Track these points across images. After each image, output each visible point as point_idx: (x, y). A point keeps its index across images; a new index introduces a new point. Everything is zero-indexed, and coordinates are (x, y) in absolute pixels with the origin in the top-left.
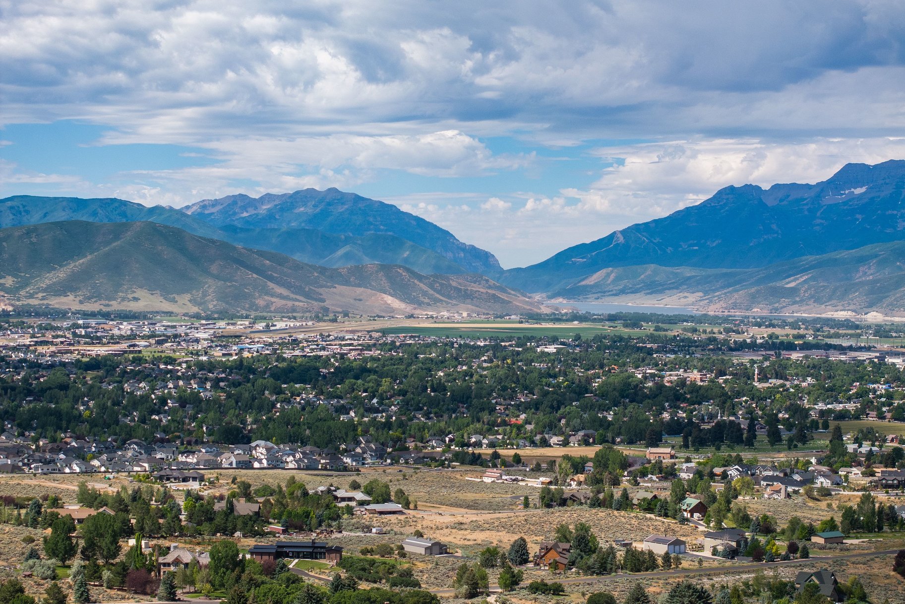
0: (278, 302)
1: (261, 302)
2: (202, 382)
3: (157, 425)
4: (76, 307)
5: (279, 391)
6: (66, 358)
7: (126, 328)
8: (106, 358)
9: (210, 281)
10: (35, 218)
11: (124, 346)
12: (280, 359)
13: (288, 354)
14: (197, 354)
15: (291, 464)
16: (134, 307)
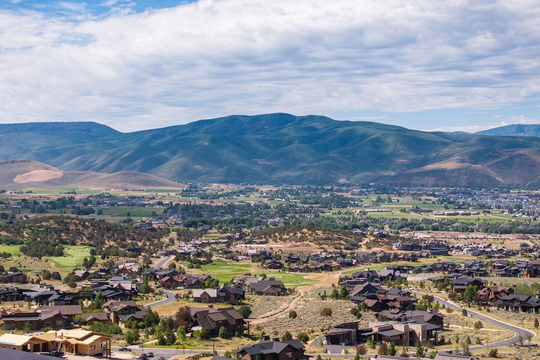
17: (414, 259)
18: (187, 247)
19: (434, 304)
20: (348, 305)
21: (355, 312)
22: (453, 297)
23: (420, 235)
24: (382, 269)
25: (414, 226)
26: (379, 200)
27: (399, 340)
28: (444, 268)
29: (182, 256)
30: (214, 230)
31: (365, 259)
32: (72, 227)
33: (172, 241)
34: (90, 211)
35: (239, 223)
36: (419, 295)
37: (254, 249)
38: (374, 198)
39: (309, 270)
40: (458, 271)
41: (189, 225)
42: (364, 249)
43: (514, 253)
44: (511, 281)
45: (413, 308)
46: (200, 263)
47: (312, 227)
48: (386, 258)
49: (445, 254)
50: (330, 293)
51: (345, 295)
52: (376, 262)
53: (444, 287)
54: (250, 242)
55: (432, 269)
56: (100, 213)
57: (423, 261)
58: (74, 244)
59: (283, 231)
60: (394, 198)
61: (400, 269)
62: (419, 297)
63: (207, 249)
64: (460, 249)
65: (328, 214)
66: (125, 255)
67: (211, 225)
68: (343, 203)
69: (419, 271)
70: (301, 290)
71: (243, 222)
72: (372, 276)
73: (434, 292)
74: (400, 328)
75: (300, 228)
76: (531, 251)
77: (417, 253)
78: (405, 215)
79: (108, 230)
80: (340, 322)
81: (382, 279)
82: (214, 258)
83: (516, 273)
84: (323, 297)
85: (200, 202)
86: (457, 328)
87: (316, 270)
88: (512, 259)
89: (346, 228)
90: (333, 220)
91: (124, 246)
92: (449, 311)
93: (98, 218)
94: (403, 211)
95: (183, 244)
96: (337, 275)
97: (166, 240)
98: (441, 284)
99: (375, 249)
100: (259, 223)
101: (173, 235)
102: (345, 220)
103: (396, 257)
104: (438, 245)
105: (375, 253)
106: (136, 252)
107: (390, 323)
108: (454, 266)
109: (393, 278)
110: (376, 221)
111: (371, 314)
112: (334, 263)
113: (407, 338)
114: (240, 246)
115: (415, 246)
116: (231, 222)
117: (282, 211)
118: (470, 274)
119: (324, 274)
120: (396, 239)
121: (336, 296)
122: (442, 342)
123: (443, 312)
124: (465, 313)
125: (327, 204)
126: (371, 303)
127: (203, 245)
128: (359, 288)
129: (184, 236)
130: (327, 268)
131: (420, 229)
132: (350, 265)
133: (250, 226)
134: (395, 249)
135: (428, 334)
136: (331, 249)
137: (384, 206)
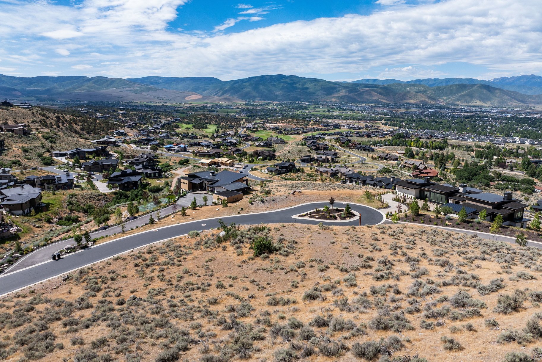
0: (514, 104)
1: (509, 104)
2: (496, 122)
3: (486, 132)
4: (460, 104)
5: (518, 126)
6: (460, 116)
7: (474, 109)
8: (471, 116)
9: (496, 98)
10: (451, 83)
11: (474, 113)
12: (517, 118)
13: (519, 117)
14: (494, 116)
15: (527, 142)
16: (475, 104)
17: (328, 130)
18: (249, 125)
19: (334, 148)
20: (307, 148)
21: (309, 151)
22: (341, 145)
23: (330, 121)
24: (316, 134)
25: (328, 117)
26: (316, 107)
27: (324, 161)
28: (338, 134)
29: (248, 129)
30: (258, 119)
31: (311, 130)
32: (209, 118)
33: (244, 123)
34: (213, 111)
35: (266, 116)
36: (330, 144)
37: (273, 126)
38: (313, 106)
39: (292, 134)
40: (342, 135)
41: (249, 117)
42: (310, 126)
43: (362, 128)
44: (360, 139)
45: (328, 150)
46: (254, 131)
47: (292, 117)
48: (318, 130)
49: (338, 128)
50: (300, 144)
51: (305, 144)
52: (315, 131)
53: (338, 141)
54: (271, 123)
55: (334, 134)
56: (217, 112)
57: (331, 131)
58: (210, 124)
59: (282, 119)
60: (321, 107)
61: (323, 134)
62: (330, 145)
63: (256, 126)
64: (343, 126)
65: (297, 112)
66: (229, 128)
67: (257, 116)
68: (302, 108)
69: (329, 135)
70: (290, 142)
71: (268, 115)
72: (313, 137)
73: (334, 143)
74: (324, 157)
75: (288, 119)
76: (368, 127)
77: (329, 128)
78: (324, 113)
79: (222, 119)
80: (304, 155)
81: (317, 138)
82: (259, 129)
83: (362, 136)
84: (298, 145)
85: (252, 108)
86: (342, 157)
87: (294, 134)
88: (361, 131)
89: (304, 118)
90: (299, 115)
91: (228, 125)
92: (339, 151)
93: (217, 114)
94: (324, 111)
95: (248, 124)
96: (302, 136)
97: (242, 122)
98: (337, 140)
99: (314, 126)
100: (273, 116)
101: (244, 120)
102: (304, 115)
103: (321, 130)
104: (336, 125)
105: (314, 128)
106: (232, 127)
107: (321, 155)
108: (341, 133)
109: (321, 138)
110: (314, 115)
111: (314, 152)
112: (301, 132)
113: (326, 160)
114: (267, 125)
115: (328, 125)
116: (263, 115)
117: (281, 111)
118: (347, 136)
119: (297, 136)
120: (321, 122)
121: (302, 145)
122: (337, 162)
123: (337, 151)
124: (345, 151)
125: (297, 109)
126: (314, 148)
127: (255, 124)
128: (310, 142)
129: (248, 121)
130: (298, 134)
131: (330, 118)
132: (305, 132)
133: (270, 117)
134: (321, 127)
135: (333, 159)
136: (299, 126)
137: (317, 110)
